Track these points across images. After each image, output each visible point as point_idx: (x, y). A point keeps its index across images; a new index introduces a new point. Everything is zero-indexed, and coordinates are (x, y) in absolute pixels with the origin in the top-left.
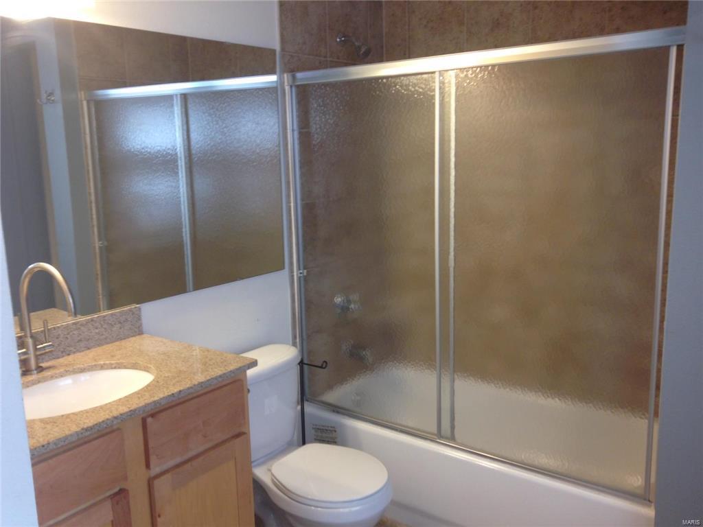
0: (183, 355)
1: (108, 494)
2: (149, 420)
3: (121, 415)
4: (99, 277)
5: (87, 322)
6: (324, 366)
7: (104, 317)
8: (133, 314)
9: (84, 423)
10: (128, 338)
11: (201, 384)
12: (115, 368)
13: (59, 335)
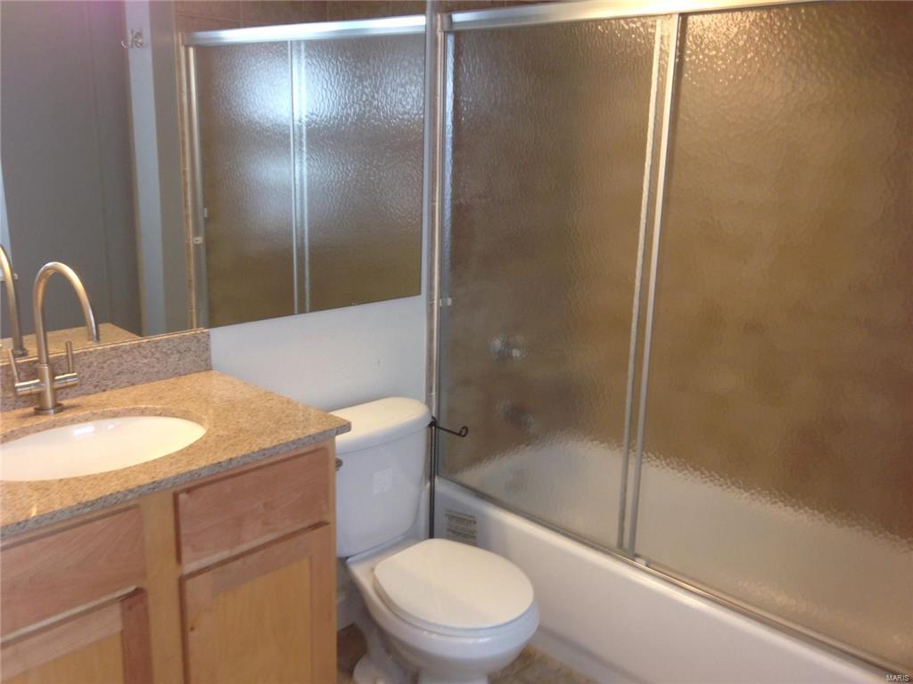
0: (253, 406)
1: (119, 594)
2: (183, 497)
3: (139, 487)
4: (193, 283)
5: (132, 348)
6: (463, 434)
7: (157, 342)
8: (199, 341)
9: (85, 494)
10: (190, 373)
11: (263, 451)
12: (160, 415)
13: (92, 363)
